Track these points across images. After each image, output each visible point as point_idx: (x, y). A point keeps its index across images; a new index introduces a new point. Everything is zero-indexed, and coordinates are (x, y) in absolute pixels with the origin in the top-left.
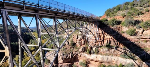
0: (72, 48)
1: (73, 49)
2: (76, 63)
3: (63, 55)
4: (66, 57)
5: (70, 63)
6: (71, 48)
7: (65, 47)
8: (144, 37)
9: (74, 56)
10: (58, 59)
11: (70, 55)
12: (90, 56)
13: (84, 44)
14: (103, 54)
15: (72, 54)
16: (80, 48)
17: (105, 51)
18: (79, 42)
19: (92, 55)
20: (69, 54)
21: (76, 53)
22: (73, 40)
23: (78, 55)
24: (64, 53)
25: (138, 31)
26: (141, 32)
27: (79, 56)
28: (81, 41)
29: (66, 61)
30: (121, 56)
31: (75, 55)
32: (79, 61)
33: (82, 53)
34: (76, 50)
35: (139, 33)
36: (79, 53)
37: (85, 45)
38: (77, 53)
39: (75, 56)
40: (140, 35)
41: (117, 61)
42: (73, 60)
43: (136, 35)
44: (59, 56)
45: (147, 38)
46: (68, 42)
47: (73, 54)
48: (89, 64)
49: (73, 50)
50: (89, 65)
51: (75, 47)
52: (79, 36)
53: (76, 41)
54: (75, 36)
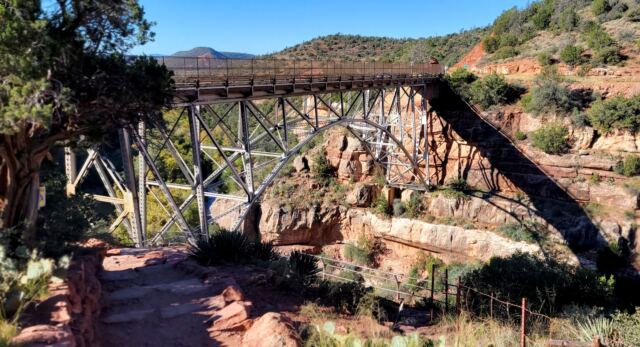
0: (321, 187)
1: (322, 189)
2: (333, 247)
3: (282, 213)
4: (290, 222)
5: (307, 247)
6: (314, 187)
7: (290, 182)
8: (595, 160)
9: (324, 220)
10: (260, 227)
11: (310, 216)
12: (387, 223)
13: (367, 175)
14: (437, 216)
15: (318, 210)
16: (352, 189)
17: (448, 206)
18: (349, 164)
19: (394, 219)
20: (303, 210)
21: (335, 207)
22: (326, 154)
23: (342, 215)
24: (284, 205)
25: (576, 135)
26: (584, 143)
27: (344, 222)
28: (358, 159)
29: (292, 238)
30: (502, 229)
31: (328, 217)
32: (345, 241)
33: (359, 211)
34: (335, 196)
35: (577, 144)
36: (345, 208)
37: (374, 177)
38: (338, 208)
39: (327, 221)
40: (581, 152)
41: (485, 248)
42: (323, 235)
43: (566, 152)
44: (264, 217)
45: (602, 165)
46: (305, 161)
47: (323, 211)
48: (383, 253)
49: (323, 195)
50: (381, 256)
51: (332, 183)
52: (352, 139)
53: (339, 160)
54: (334, 139)
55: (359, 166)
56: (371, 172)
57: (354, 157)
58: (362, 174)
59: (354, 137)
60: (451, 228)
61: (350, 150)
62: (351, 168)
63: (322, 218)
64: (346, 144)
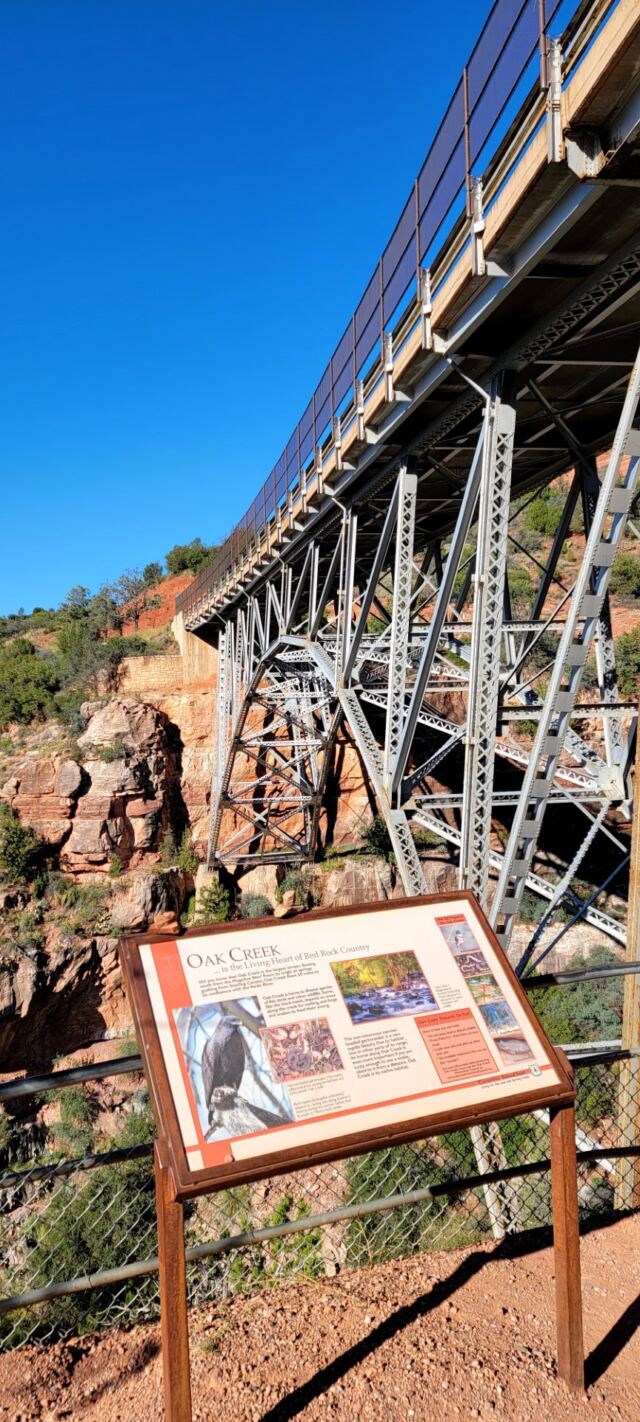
0: (26, 901)
1: (30, 906)
5: (10, 1076)
6: (9, 902)
9: (60, 985)
11: (24, 981)
13: (144, 850)
15: (42, 959)
16: (124, 889)
17: (373, 883)
18: (105, 828)
20: (4, 969)
21: (87, 943)
22: (16, 814)
23: (107, 961)
27: (110, 979)
28: (123, 815)
31: (70, 974)
32: (110, 1033)
34: (74, 917)
36: (112, 943)
37: (164, 851)
38: (94, 944)
39: (68, 986)
42: (45, 1033)
47: (55, 962)
49: (40, 921)
51: (53, 885)
52: (103, 765)
53: (66, 824)
54: (39, 774)
55: (128, 830)
56: (152, 846)
57: (117, 808)
58: (133, 850)
59: (110, 760)
61: (100, 793)
62: (109, 837)
63: (54, 983)
64: (86, 781)
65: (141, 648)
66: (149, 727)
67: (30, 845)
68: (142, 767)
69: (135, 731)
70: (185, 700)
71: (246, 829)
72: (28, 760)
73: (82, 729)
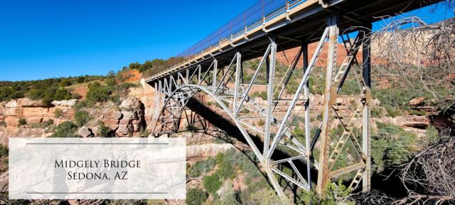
13: (136, 131)
18: (127, 127)
22: (104, 123)
28: (132, 124)
30: (214, 141)
37: (140, 132)
46: (90, 130)
52: (127, 112)
53: (117, 126)
54: (110, 114)
55: (133, 127)
56: (138, 130)
57: (130, 122)
58: (133, 132)
59: (128, 111)
60: (193, 146)
61: (126, 118)
62: (128, 129)
64: (122, 116)
65: (134, 86)
66: (137, 104)
67: (109, 131)
68: (136, 113)
69: (134, 104)
70: (145, 98)
71: (160, 126)
72: (105, 111)
73: (120, 104)
